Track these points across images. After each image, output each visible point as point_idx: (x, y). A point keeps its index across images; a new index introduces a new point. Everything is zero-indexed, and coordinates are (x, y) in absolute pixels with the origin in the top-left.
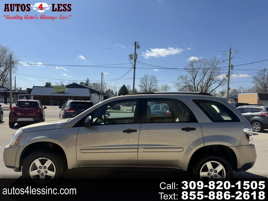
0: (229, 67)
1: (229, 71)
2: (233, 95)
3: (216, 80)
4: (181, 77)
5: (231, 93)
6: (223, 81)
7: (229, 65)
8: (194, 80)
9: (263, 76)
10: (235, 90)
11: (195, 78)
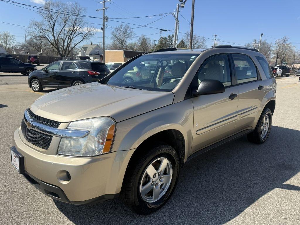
0: (104, 18)
1: (104, 23)
2: (96, 51)
3: (80, 33)
4: (35, 23)
5: (94, 48)
6: (87, 35)
7: (104, 16)
8: (53, 29)
9: (120, 32)
10: (97, 45)
11: (53, 27)
